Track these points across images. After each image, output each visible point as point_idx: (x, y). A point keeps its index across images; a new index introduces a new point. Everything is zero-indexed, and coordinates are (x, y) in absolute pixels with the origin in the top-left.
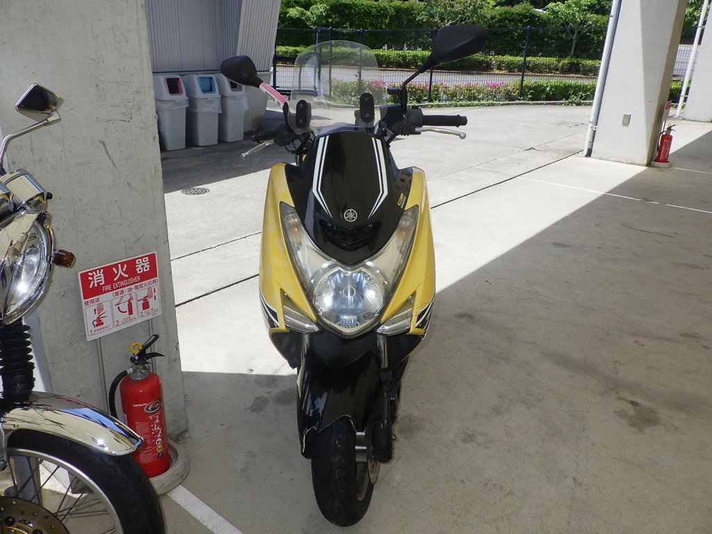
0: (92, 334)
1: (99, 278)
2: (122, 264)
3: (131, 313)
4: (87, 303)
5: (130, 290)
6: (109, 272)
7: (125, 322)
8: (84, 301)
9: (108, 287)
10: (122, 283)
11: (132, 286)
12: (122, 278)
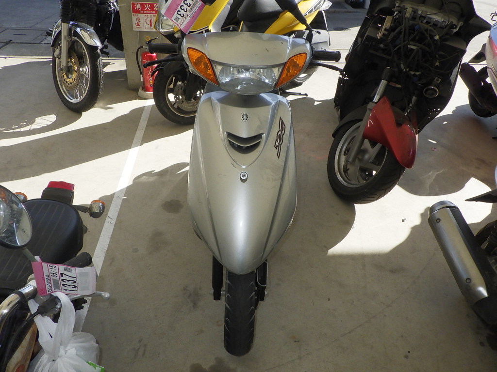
0: (135, 29)
1: (138, 7)
2: (149, 4)
3: (151, 26)
4: (133, 15)
5: (151, 16)
6: (143, 6)
7: (148, 28)
8: (132, 14)
9: (142, 12)
10: (148, 12)
11: (152, 15)
12: (147, 10)
